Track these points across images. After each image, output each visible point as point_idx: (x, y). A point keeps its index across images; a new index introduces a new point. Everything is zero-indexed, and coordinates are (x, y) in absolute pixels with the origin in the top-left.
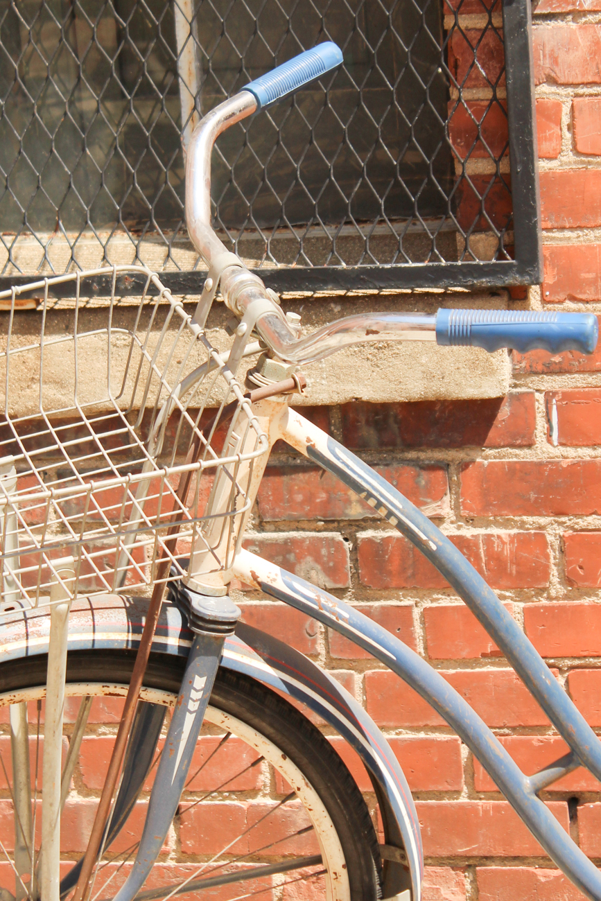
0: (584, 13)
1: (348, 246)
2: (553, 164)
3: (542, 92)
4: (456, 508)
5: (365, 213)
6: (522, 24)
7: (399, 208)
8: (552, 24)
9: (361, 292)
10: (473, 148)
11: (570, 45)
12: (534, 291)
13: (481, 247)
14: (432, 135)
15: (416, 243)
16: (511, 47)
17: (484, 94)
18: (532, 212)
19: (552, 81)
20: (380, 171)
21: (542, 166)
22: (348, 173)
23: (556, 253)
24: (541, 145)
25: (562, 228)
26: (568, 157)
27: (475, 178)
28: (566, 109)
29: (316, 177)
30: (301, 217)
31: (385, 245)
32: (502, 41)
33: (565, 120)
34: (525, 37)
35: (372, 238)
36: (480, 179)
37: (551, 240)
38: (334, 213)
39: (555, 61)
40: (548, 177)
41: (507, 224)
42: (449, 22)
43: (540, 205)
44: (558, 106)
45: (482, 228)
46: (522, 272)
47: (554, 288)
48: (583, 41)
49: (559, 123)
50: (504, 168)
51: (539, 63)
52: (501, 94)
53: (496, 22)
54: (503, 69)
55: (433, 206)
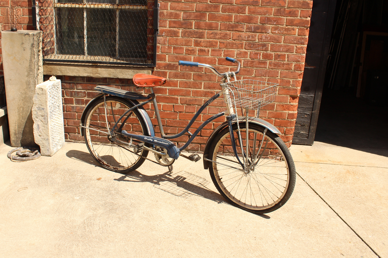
0: (163, 36)
1: (134, 61)
2: (158, 53)
3: (158, 44)
4: (144, 92)
5: (136, 57)
6: (156, 37)
7: (140, 57)
8: (159, 37)
9: (135, 66)
10: (149, 51)
11: (161, 39)
12: (155, 67)
13: (149, 62)
14: (145, 49)
15: (142, 61)
16: (154, 39)
17: (151, 44)
18: (155, 59)
19: (159, 44)
20: (138, 52)
21: (157, 53)
22: (135, 52)
23: (158, 63)
24: (157, 51)
25: (159, 61)
26: (160, 52)
27: (149, 54)
28: (160, 47)
29: (131, 52)
30: (129, 57)
31: (138, 61)
32: (154, 38)
33: (160, 48)
34: (156, 38)
35: (137, 60)
36: (150, 54)
37: (158, 62)
38: (133, 57)
39: (160, 41)
40: (158, 54)
41: (152, 60)
42: (148, 36)
43: (157, 58)
44: (159, 47)
45: (150, 60)
46: (154, 65)
47: (157, 68)
48: (163, 39)
49: (159, 48)
50: (153, 53)
51: (158, 41)
52: (153, 44)
53: (153, 36)
54: (153, 42)
55: (144, 57)
